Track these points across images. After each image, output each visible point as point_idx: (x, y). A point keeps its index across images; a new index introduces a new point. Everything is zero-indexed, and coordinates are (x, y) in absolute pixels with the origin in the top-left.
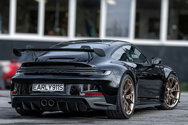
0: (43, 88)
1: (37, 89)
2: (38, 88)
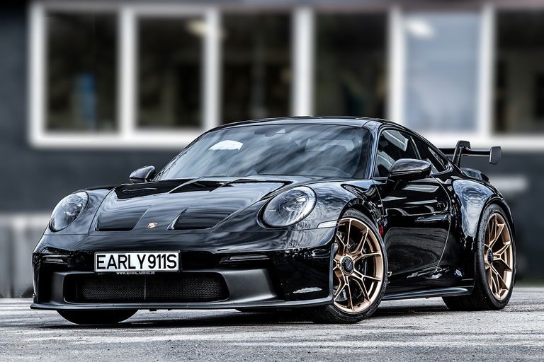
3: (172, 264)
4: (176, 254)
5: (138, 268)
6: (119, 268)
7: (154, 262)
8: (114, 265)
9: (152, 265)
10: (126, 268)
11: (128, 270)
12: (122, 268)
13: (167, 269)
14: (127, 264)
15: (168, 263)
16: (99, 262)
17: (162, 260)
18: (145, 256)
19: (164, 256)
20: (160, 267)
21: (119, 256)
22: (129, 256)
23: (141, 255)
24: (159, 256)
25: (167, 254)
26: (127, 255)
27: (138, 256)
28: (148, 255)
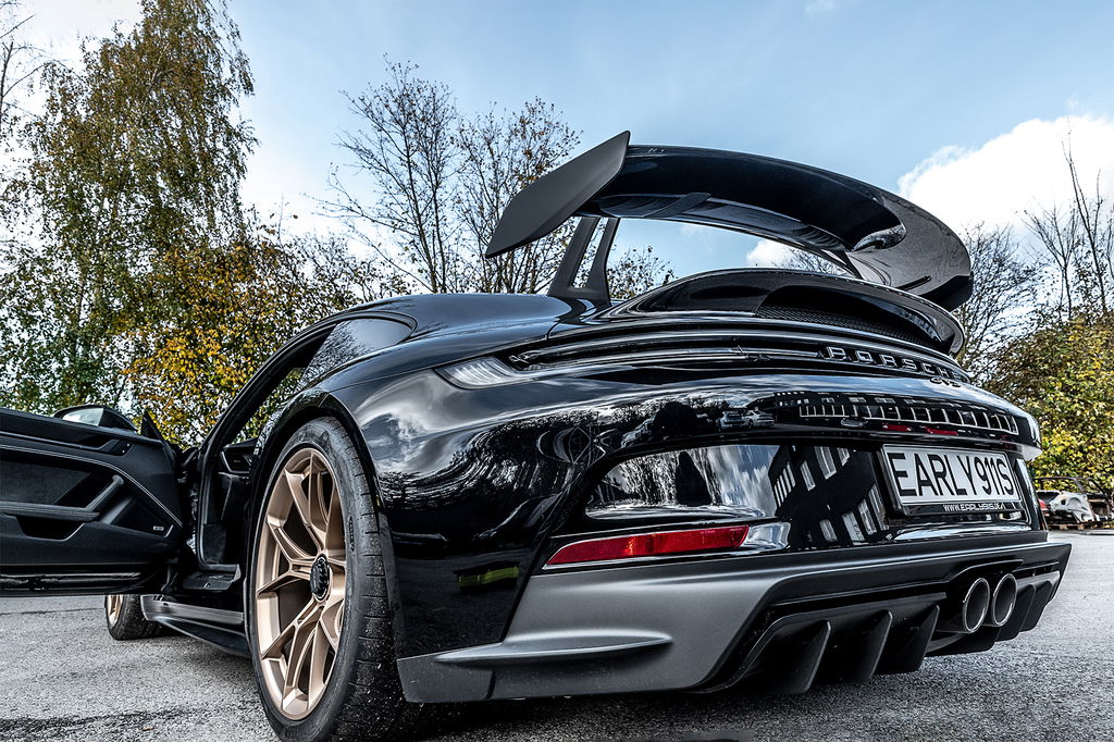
0: (940, 480)
1: (921, 494)
2: (921, 483)
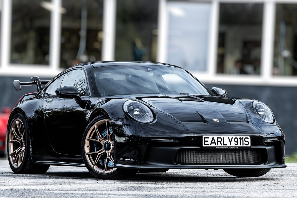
3: (247, 143)
4: (249, 137)
5: (229, 145)
6: (218, 145)
7: (237, 142)
8: (215, 143)
9: (236, 143)
10: (221, 145)
11: (223, 146)
12: (219, 145)
13: (244, 146)
14: (222, 142)
15: (245, 142)
16: (205, 141)
17: (242, 140)
18: (232, 138)
19: (243, 138)
20: (240, 145)
21: (218, 138)
22: (224, 138)
23: (230, 138)
24: (240, 138)
25: (244, 137)
26: (222, 137)
27: (229, 138)
28: (234, 137)
